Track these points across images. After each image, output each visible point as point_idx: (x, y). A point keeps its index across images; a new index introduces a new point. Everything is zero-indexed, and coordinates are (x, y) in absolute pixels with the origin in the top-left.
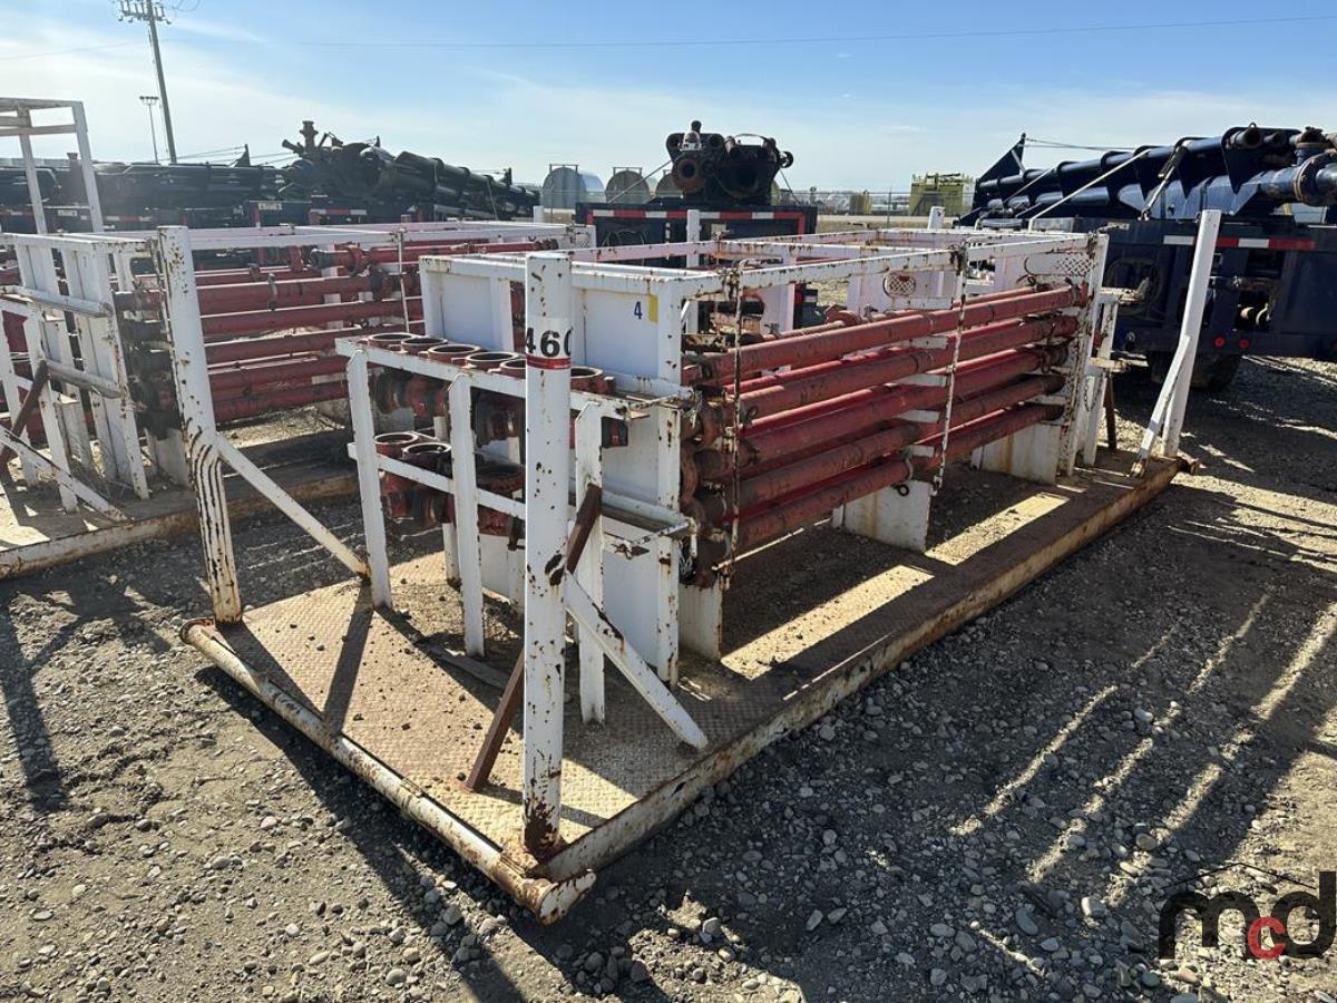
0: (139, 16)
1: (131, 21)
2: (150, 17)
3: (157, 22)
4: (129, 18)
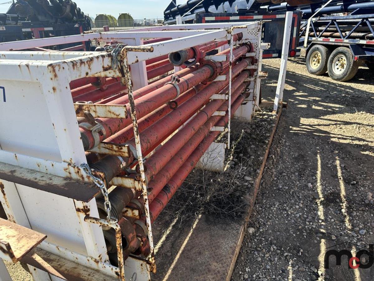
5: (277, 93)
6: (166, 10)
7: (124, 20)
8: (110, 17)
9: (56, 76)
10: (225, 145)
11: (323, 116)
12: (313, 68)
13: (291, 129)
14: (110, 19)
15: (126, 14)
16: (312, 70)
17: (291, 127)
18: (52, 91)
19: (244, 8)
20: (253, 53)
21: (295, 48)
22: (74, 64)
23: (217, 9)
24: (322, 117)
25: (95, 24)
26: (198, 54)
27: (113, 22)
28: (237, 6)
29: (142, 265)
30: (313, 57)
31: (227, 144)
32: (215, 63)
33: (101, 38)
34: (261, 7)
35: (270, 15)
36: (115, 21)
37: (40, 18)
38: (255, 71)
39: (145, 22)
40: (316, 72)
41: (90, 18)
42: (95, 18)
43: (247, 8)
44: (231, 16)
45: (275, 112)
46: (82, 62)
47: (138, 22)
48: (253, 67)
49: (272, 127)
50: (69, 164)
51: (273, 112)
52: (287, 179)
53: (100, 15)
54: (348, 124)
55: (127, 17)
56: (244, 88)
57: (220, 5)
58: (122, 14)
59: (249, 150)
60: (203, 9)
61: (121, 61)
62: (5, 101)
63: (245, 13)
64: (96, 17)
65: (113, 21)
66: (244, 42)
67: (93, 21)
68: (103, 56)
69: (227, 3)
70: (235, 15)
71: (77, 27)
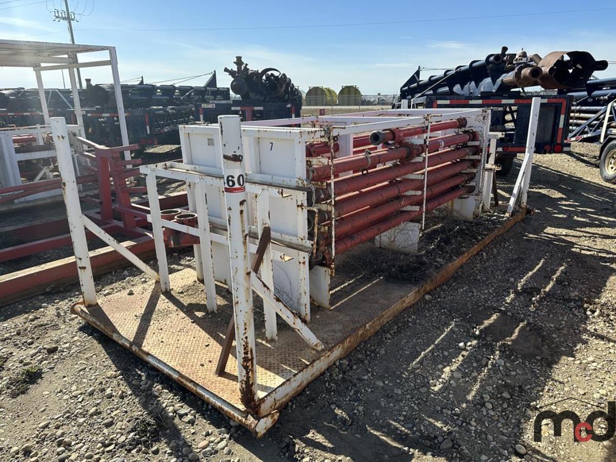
0: (64, 19)
1: (59, 21)
2: (69, 19)
3: (72, 21)
4: (58, 19)
5: (514, 192)
6: (404, 86)
7: (347, 96)
8: (329, 90)
9: (301, 136)
10: (420, 225)
11: (581, 228)
12: (609, 174)
13: (526, 236)
14: (327, 93)
15: (352, 86)
16: (607, 175)
17: (526, 234)
18: (298, 142)
19: (489, 91)
20: (477, 142)
21: (562, 141)
22: (309, 132)
23: (462, 89)
24: (578, 229)
25: (306, 100)
26: (397, 137)
27: (330, 98)
28: (484, 88)
29: (325, 271)
30: (610, 158)
31: (422, 224)
32: (412, 145)
33: (317, 121)
34: (512, 90)
35: (525, 99)
36: (334, 98)
37: (252, 95)
38: (479, 162)
39: (378, 99)
40: (612, 179)
41: (300, 92)
42: (306, 92)
43: (493, 90)
44: (471, 100)
45: (508, 214)
46: (312, 132)
47: (369, 99)
48: (476, 157)
49: (496, 227)
50: (299, 179)
51: (506, 213)
52: (490, 273)
53: (315, 87)
54: (609, 238)
55: (353, 91)
56: (463, 179)
57: (466, 84)
58: (347, 87)
59: (454, 240)
60: (447, 89)
61: (330, 134)
62: (271, 150)
63: (490, 96)
64: (308, 90)
65: (332, 97)
66: (467, 129)
67: (304, 96)
68: (321, 130)
69: (473, 83)
70: (477, 98)
71: (289, 108)
